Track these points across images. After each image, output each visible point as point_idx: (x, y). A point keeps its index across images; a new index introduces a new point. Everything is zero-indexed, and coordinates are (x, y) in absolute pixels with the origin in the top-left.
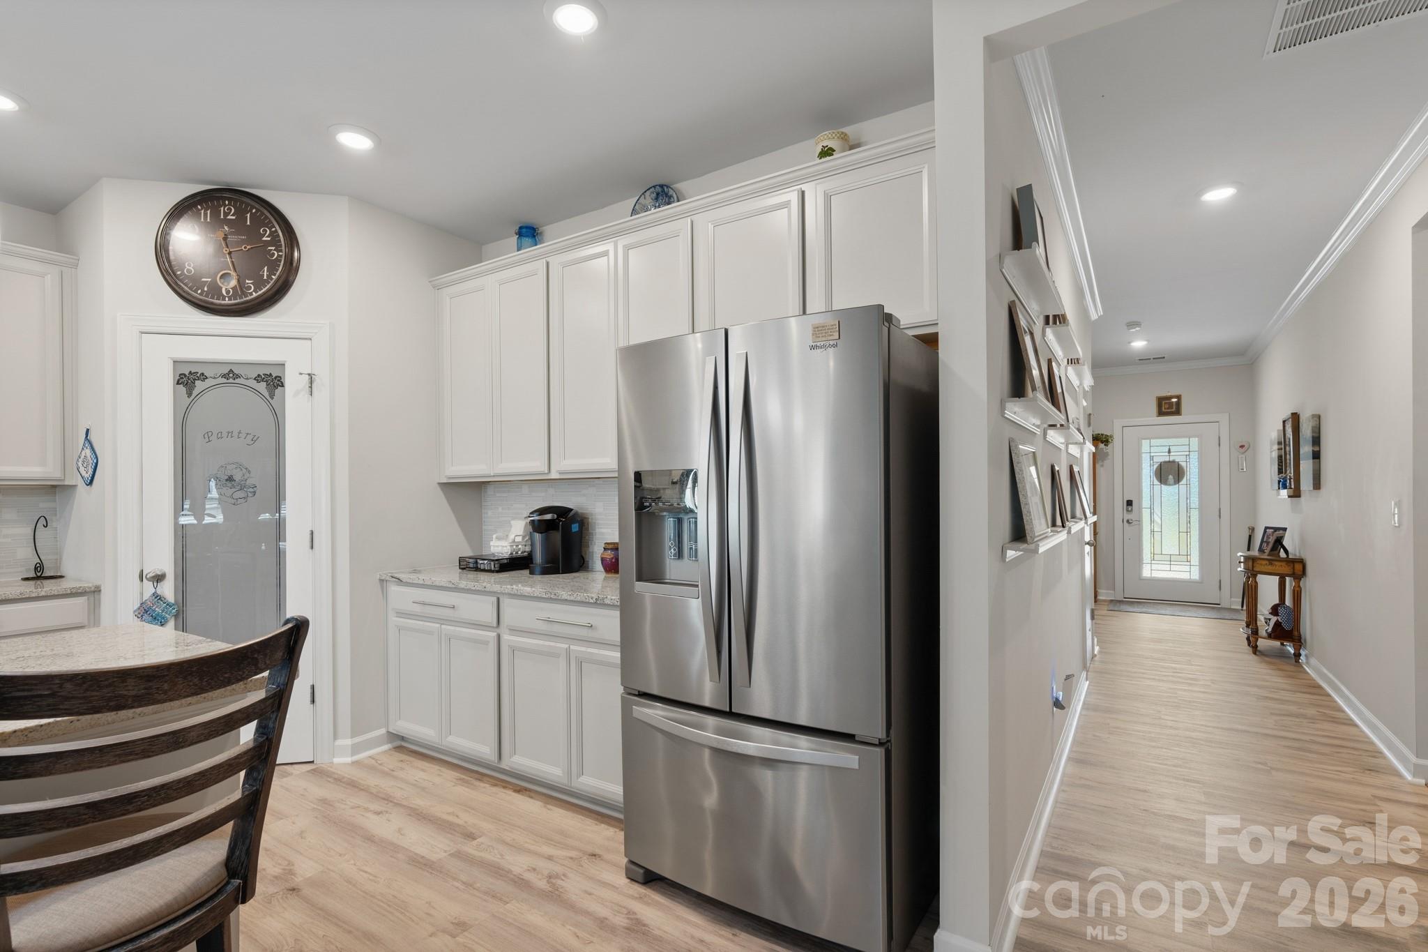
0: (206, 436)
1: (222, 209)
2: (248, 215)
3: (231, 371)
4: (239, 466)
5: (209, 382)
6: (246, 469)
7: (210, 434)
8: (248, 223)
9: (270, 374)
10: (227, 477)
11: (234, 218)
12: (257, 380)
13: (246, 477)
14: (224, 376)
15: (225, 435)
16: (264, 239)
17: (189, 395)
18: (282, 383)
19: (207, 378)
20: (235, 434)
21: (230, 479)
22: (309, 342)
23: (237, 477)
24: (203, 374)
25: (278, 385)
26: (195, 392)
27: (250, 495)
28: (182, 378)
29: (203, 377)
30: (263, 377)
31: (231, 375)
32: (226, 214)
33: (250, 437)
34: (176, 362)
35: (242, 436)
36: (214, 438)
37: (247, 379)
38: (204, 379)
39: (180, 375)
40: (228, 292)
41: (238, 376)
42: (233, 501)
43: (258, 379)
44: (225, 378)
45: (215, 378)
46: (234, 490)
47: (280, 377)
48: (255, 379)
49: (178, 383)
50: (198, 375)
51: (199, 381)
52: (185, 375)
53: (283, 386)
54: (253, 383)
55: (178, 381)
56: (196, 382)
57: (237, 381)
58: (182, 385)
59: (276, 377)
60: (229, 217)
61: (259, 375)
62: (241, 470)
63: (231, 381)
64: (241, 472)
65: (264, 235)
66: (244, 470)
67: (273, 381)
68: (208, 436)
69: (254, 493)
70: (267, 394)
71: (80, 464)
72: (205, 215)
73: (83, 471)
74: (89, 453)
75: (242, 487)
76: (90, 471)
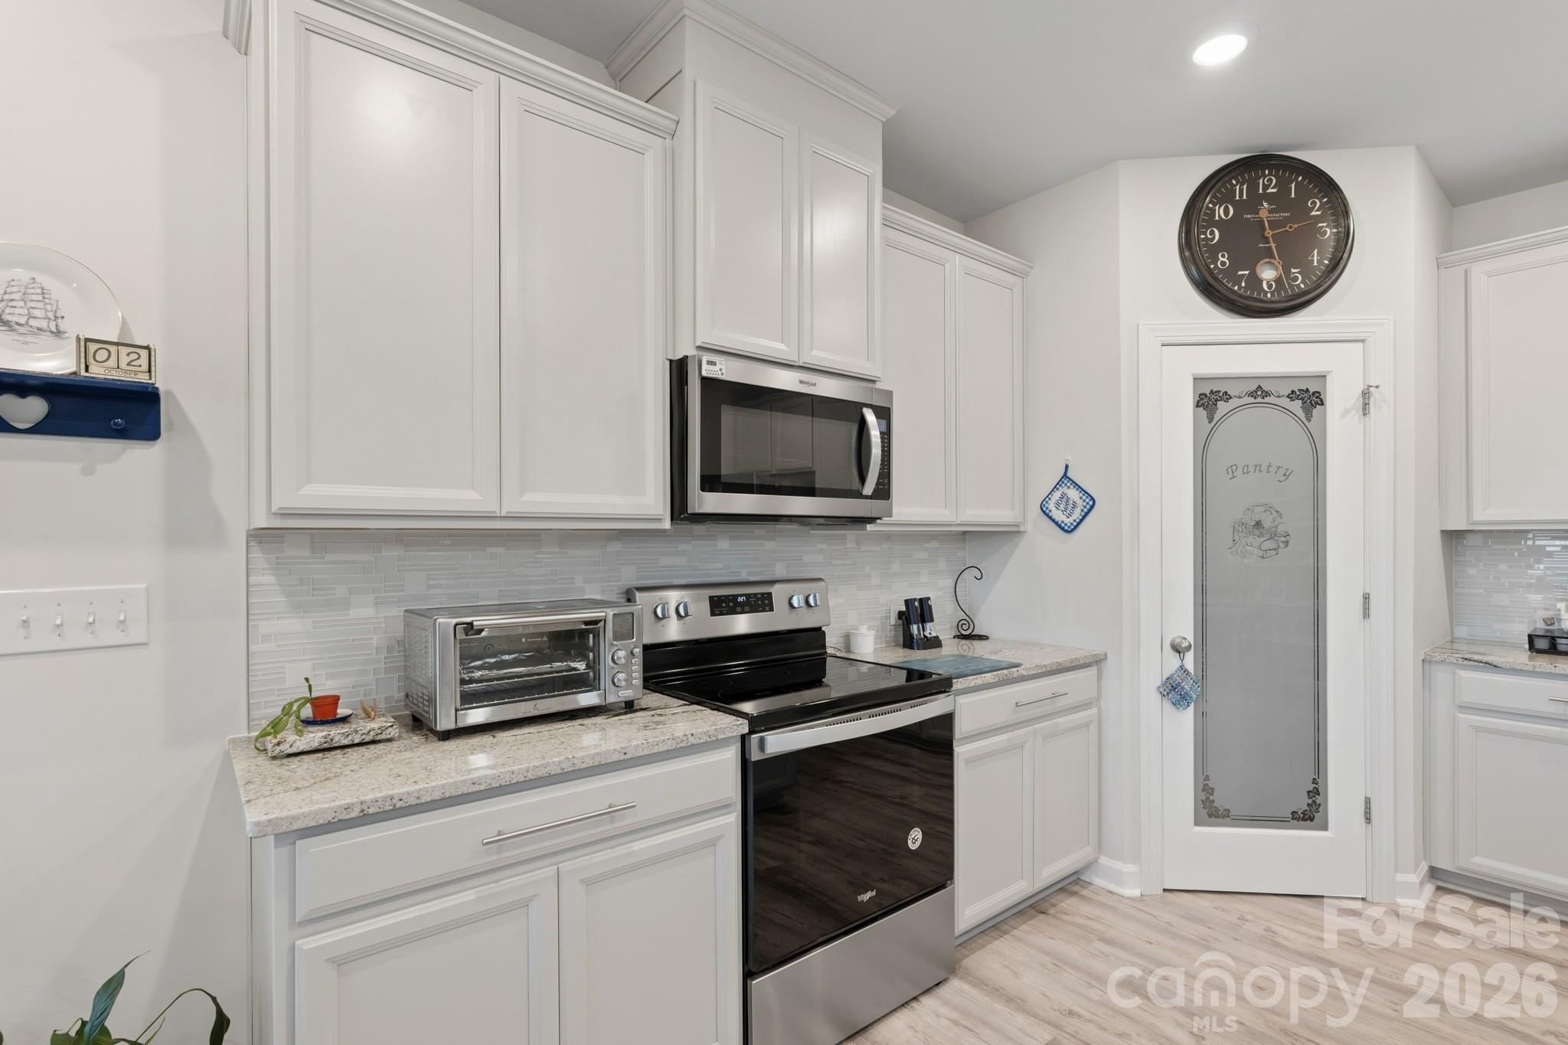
0: (1230, 471)
1: (1261, 181)
2: (1293, 185)
3: (1259, 387)
4: (1269, 508)
5: (1234, 403)
6: (1277, 512)
7: (1234, 468)
8: (1293, 196)
9: (1307, 389)
10: (1254, 523)
11: (1275, 190)
12: (1291, 398)
13: (1277, 523)
14: (1252, 394)
15: (1251, 469)
16: (1313, 213)
17: (1210, 420)
18: (1322, 400)
19: (1231, 398)
20: (1264, 468)
21: (1258, 524)
22: (1360, 345)
23: (1267, 524)
24: (1226, 393)
25: (1317, 403)
26: (1217, 417)
27: (1281, 545)
28: (1202, 399)
29: (1226, 397)
30: (1298, 393)
31: (1259, 393)
32: (1266, 187)
33: (1281, 472)
34: (1197, 380)
35: (1273, 470)
36: (1239, 473)
37: (1279, 397)
38: (1228, 399)
39: (1201, 395)
40: (1270, 286)
41: (1266, 394)
42: (1261, 553)
43: (1292, 396)
44: (1252, 396)
45: (1240, 397)
46: (1262, 539)
47: (1319, 393)
48: (1288, 397)
49: (1198, 406)
50: (1221, 394)
51: (1222, 402)
52: (1205, 395)
53: (1322, 404)
54: (1285, 402)
55: (1198, 402)
56: (1218, 402)
57: (1267, 400)
58: (1202, 408)
59: (1314, 393)
60: (1269, 191)
61: (1293, 392)
62: (1272, 514)
63: (1259, 400)
64: (1271, 516)
65: (1312, 209)
66: (1275, 514)
67: (1311, 399)
68: (1232, 470)
69: (1287, 543)
70: (1302, 415)
71: (1051, 506)
72: (1241, 192)
73: (1058, 515)
74: (1073, 494)
75: (1273, 536)
76: (1077, 515)
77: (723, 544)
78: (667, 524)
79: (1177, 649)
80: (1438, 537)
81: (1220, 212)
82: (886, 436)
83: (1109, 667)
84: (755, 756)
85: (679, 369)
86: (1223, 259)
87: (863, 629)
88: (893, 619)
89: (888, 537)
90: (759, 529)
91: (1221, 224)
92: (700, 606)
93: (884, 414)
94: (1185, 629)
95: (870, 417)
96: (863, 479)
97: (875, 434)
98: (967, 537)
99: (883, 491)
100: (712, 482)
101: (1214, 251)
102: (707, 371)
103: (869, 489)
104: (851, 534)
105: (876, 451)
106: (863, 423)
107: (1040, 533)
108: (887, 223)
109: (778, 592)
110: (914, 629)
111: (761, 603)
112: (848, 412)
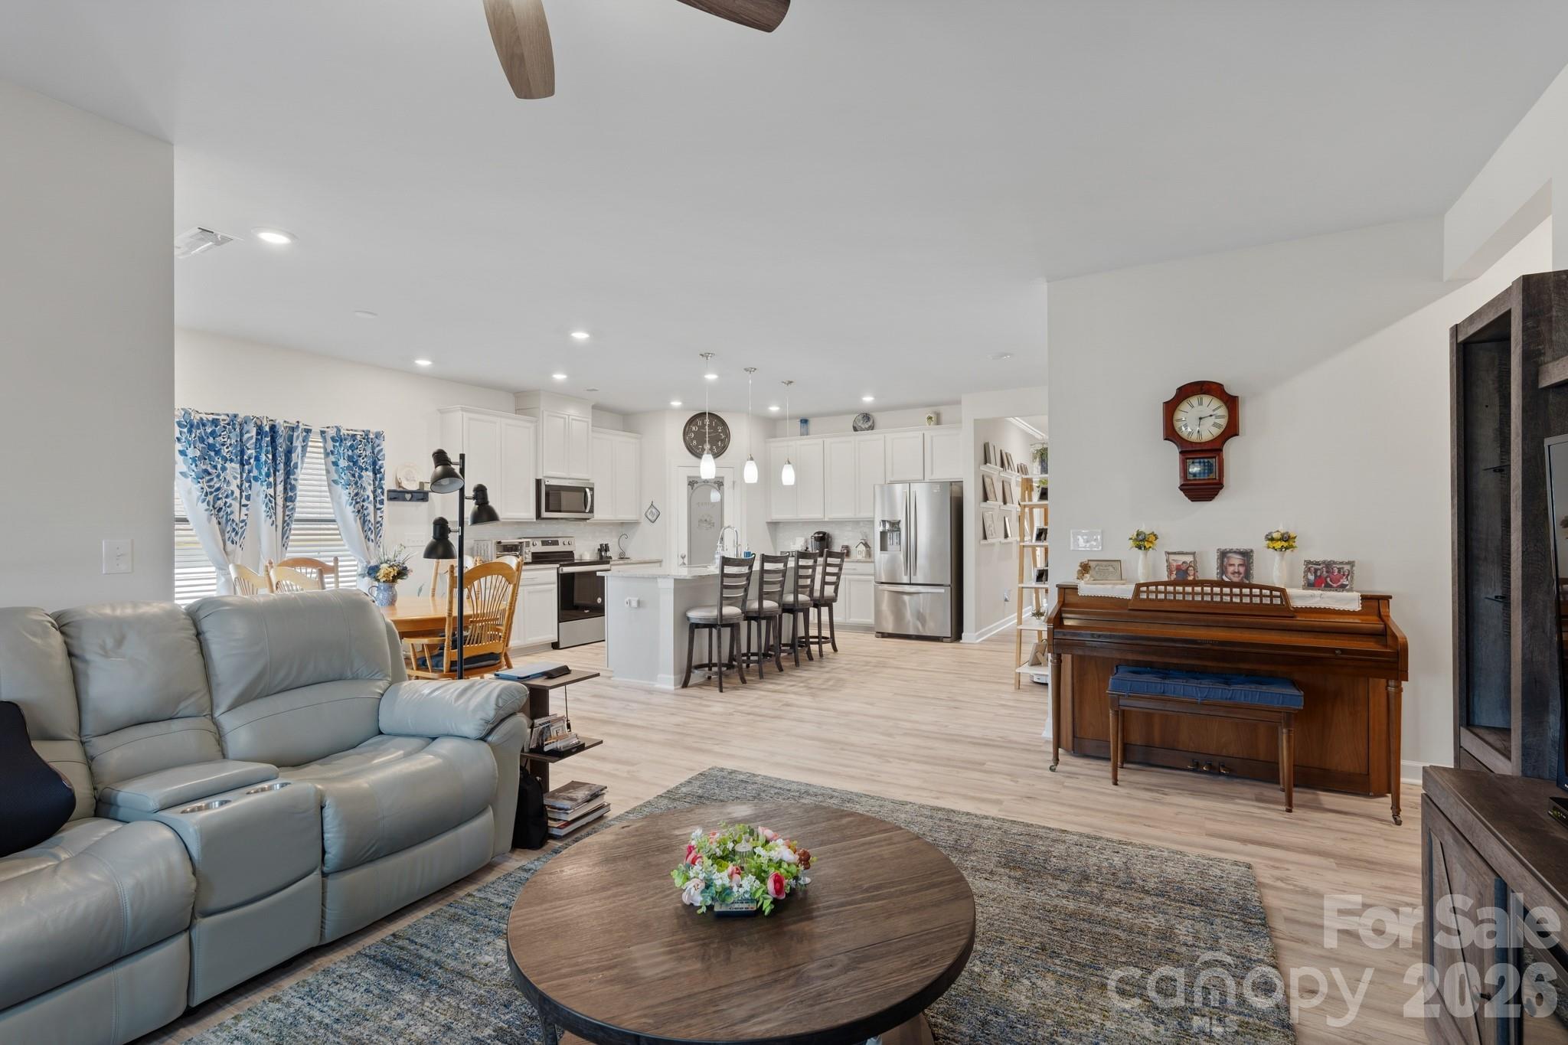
0: (697, 505)
1: (704, 420)
2: (714, 422)
3: (706, 480)
4: (708, 516)
5: (698, 485)
7: (698, 503)
8: (714, 425)
9: (719, 482)
10: (704, 520)
11: (708, 423)
13: (711, 520)
14: (704, 482)
15: (704, 504)
16: (719, 431)
17: (692, 490)
21: (706, 520)
22: (731, 468)
23: (708, 520)
26: (694, 489)
27: (712, 526)
29: (697, 482)
31: (706, 482)
32: (706, 422)
34: (688, 477)
35: (710, 503)
36: (700, 505)
37: (711, 483)
39: (689, 482)
41: (708, 482)
42: (705, 529)
43: (715, 483)
45: (700, 483)
46: (707, 524)
47: (722, 483)
50: (695, 482)
51: (696, 484)
52: (691, 482)
53: (724, 486)
54: (713, 485)
55: (689, 484)
56: (694, 485)
57: (708, 484)
58: (689, 486)
63: (706, 484)
65: (719, 429)
66: (710, 518)
67: (720, 484)
69: (714, 525)
71: (648, 514)
72: (700, 423)
73: (650, 517)
74: (654, 510)
75: (710, 524)
76: (655, 517)
77: (543, 526)
78: (535, 520)
79: (683, 558)
80: (766, 524)
81: (694, 428)
82: (592, 496)
83: (664, 563)
84: (560, 572)
85: (538, 482)
86: (695, 442)
87: (586, 553)
88: (596, 551)
89: (595, 524)
90: (554, 521)
91: (694, 432)
92: (539, 543)
93: (592, 489)
94: (685, 551)
95: (587, 490)
96: (586, 508)
97: (589, 494)
98: (622, 524)
99: (591, 511)
100: (547, 510)
101: (692, 440)
102: (546, 483)
103: (587, 511)
104: (582, 523)
105: (589, 499)
106: (586, 493)
107: (645, 523)
108: (593, 431)
109: (560, 541)
110: (603, 554)
111: (556, 543)
112: (582, 490)
